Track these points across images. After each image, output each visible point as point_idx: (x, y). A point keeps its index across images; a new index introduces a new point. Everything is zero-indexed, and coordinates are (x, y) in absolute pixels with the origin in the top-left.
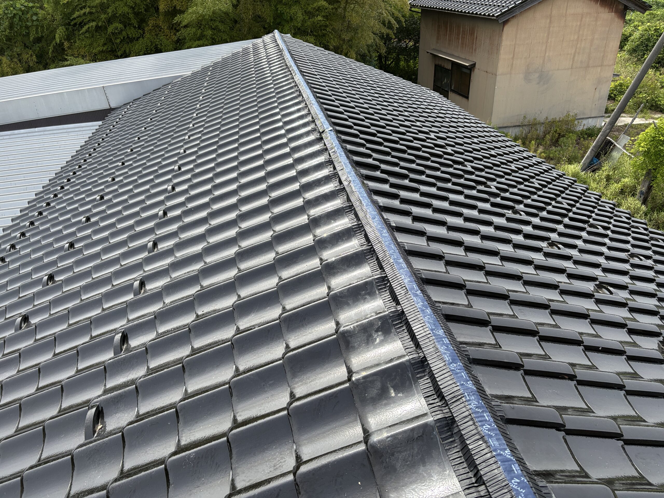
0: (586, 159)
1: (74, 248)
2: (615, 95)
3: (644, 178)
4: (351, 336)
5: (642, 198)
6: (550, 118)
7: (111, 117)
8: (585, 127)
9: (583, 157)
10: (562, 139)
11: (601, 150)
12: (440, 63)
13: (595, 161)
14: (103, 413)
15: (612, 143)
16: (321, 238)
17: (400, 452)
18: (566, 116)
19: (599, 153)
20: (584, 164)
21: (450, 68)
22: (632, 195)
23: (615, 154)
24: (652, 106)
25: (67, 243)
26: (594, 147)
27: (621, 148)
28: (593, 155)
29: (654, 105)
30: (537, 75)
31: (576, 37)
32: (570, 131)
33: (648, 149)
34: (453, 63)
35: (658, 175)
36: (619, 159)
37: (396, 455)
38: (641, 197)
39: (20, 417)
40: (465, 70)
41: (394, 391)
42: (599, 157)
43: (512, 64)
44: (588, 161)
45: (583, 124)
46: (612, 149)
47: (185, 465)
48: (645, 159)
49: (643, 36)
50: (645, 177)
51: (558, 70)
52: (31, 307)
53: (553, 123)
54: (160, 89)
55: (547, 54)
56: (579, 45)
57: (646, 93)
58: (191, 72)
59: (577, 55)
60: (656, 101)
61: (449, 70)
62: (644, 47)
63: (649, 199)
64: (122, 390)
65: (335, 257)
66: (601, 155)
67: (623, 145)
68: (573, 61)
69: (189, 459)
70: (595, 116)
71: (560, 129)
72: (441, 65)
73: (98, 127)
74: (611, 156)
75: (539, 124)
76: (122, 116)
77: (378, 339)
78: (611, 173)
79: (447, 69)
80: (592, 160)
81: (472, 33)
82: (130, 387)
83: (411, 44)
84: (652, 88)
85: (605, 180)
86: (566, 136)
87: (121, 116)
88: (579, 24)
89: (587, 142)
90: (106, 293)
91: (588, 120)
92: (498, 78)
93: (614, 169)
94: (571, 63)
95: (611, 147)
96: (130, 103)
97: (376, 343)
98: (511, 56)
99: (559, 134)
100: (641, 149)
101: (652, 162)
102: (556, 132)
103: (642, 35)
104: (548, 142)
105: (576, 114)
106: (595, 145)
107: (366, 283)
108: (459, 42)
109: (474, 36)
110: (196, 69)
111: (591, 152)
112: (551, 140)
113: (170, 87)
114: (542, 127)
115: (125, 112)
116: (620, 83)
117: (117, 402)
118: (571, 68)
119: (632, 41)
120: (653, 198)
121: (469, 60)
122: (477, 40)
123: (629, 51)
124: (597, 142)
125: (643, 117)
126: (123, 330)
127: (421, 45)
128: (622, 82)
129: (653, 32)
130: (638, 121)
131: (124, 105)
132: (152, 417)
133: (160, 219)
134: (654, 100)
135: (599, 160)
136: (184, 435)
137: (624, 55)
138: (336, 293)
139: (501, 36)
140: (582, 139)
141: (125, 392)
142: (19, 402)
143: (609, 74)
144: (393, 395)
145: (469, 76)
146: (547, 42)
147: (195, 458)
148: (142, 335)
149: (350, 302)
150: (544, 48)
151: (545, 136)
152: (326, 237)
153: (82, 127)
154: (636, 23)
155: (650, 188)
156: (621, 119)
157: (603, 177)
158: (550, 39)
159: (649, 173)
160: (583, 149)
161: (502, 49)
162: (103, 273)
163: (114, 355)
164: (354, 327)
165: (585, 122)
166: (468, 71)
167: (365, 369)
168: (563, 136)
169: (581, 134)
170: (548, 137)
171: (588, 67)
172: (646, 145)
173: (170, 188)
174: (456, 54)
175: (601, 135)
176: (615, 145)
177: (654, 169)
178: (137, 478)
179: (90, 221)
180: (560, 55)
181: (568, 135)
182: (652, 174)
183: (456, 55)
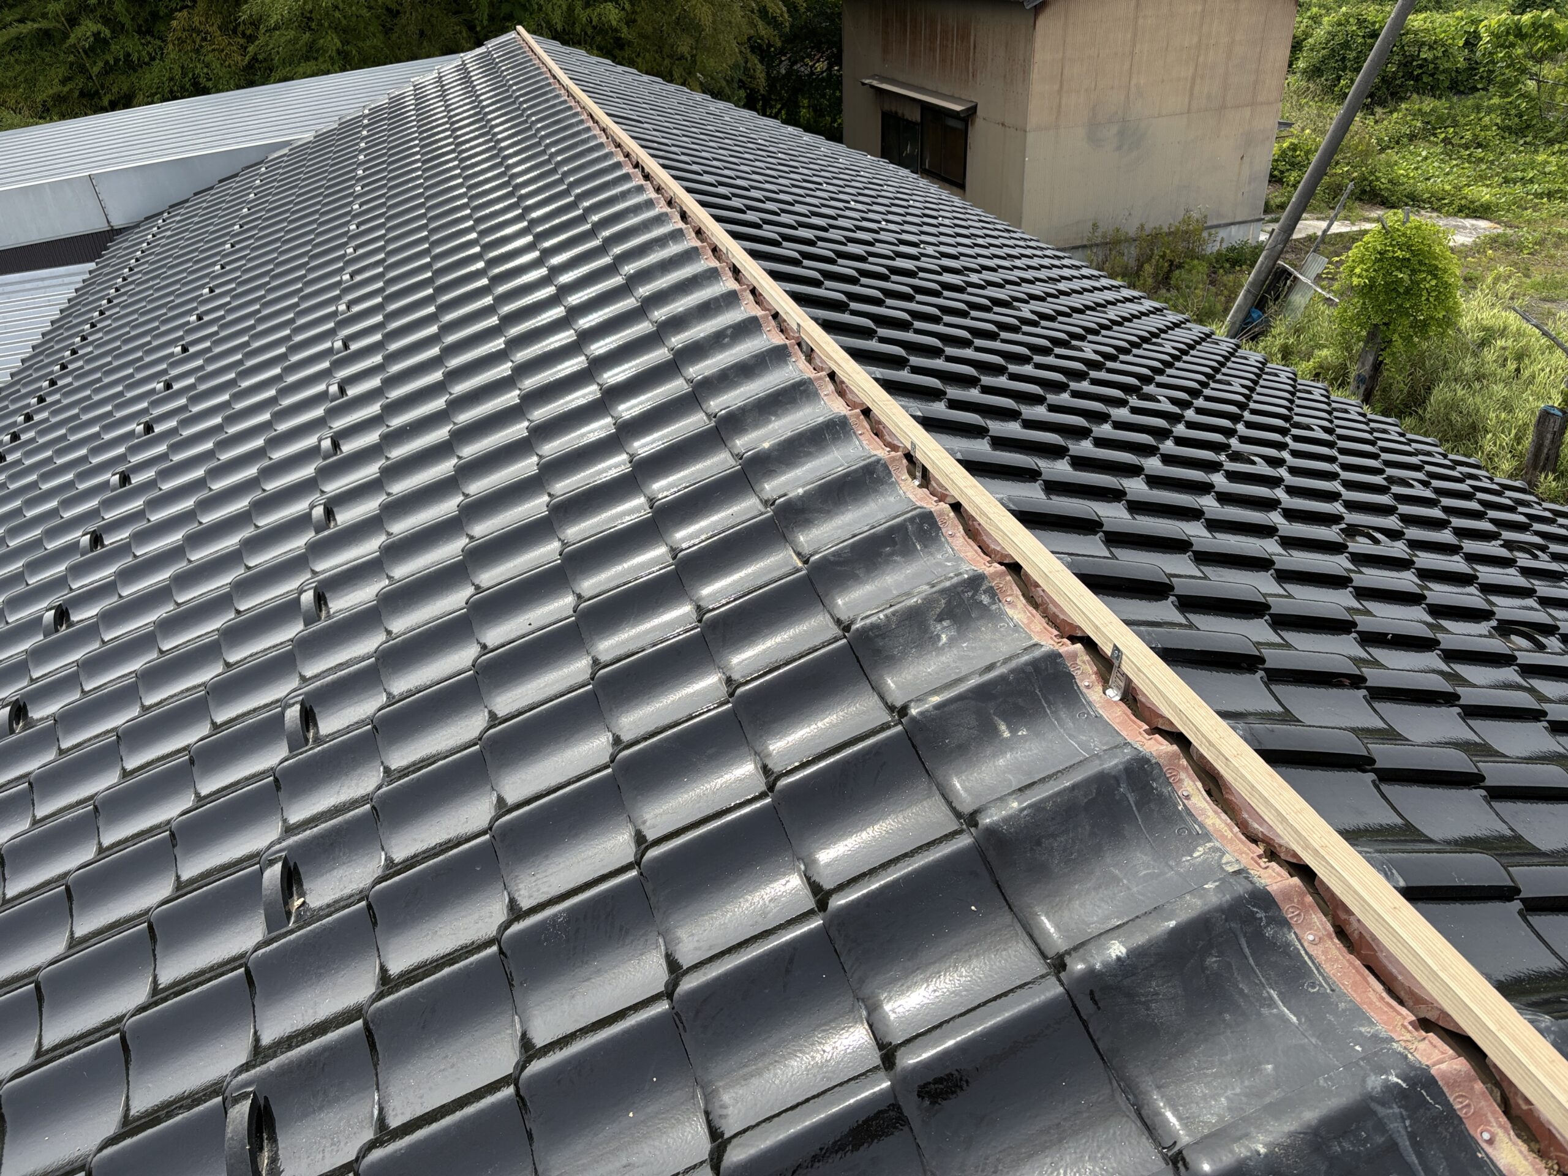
0: (1236, 312)
1: (103, 546)
2: (1282, 172)
3: (1365, 346)
4: (883, 636)
5: (1362, 390)
6: (1149, 227)
7: (116, 250)
8: (1224, 246)
9: (1226, 310)
10: (1177, 272)
11: (1268, 291)
12: (894, 109)
13: (1255, 316)
14: (299, 874)
15: (1290, 274)
16: (758, 452)
17: (1053, 836)
18: (1184, 220)
19: (1263, 297)
20: (1233, 324)
21: (919, 120)
22: (1340, 385)
23: (1299, 299)
24: (1364, 192)
25: (84, 535)
26: (1252, 284)
27: (1309, 282)
28: (1249, 302)
29: (1368, 189)
30: (1114, 129)
31: (1195, 39)
32: (1192, 255)
33: (1371, 279)
34: (925, 107)
35: (1395, 337)
36: (1306, 308)
37: (1046, 843)
38: (1358, 388)
39: (72, 916)
40: (952, 123)
41: (1009, 727)
42: (1264, 306)
43: (1060, 106)
44: (1241, 317)
45: (1219, 239)
46: (1290, 288)
47: (546, 940)
48: (1364, 303)
49: (1334, 36)
50: (1366, 343)
51: (1160, 116)
52: (26, 684)
53: (1155, 238)
54: (236, 175)
55: (1134, 81)
56: (1201, 59)
57: (1348, 164)
58: (313, 133)
59: (1198, 81)
60: (1371, 182)
61: (915, 124)
62: (1337, 61)
63: (1377, 393)
64: (340, 819)
65: (803, 486)
66: (1267, 302)
67: (1314, 275)
68: (1191, 95)
69: (554, 927)
70: (1244, 219)
71: (1172, 251)
72: (896, 113)
73: (87, 276)
74: (1290, 302)
75: (1126, 240)
76: (149, 244)
77: (944, 636)
78: (1291, 340)
79: (911, 122)
80: (1248, 315)
81: (964, 36)
82: (357, 811)
83: (821, 66)
84: (1362, 151)
85: (1279, 356)
86: (1187, 267)
87: (145, 245)
88: (1199, 8)
89: (1231, 277)
90: (228, 627)
91: (1228, 229)
92: (1031, 137)
93: (1298, 331)
94: (1187, 100)
95: (1289, 282)
96: (162, 213)
97: (940, 644)
98: (1056, 87)
99: (1171, 262)
100: (1356, 281)
101: (1378, 308)
102: (1163, 257)
103: (1332, 35)
104: (1150, 281)
105: (1205, 217)
106: (1254, 280)
107: (891, 530)
108: (934, 57)
109: (969, 42)
110: (322, 126)
111: (1245, 296)
112: (1155, 276)
113: (263, 169)
114: (1133, 248)
115: (154, 236)
116: (1292, 144)
117: (332, 844)
118: (1189, 112)
119: (1312, 50)
120: (1384, 390)
121: (960, 99)
122: (977, 50)
123: (1304, 72)
124: (1259, 273)
125: (1346, 219)
126: (301, 698)
127: (847, 70)
128: (1296, 141)
129: (1354, 28)
130: (1338, 228)
131: (147, 219)
132: (435, 860)
133: (325, 459)
134: (1366, 179)
135: (1264, 312)
136: (521, 886)
137: (1295, 81)
138: (824, 557)
139: (1030, 40)
140: (1221, 271)
141: (348, 822)
142: (64, 882)
143: (1268, 122)
144: (1007, 734)
145: (963, 136)
146: (1132, 53)
147: (568, 922)
148: (350, 706)
149: (861, 573)
150: (1126, 66)
151: (1140, 267)
152: (769, 449)
153: (43, 279)
154: (1315, 10)
155: (1377, 367)
156: (1301, 225)
157: (1275, 350)
158: (1138, 46)
159: (1372, 336)
160: (1226, 292)
161: (1036, 70)
162: (205, 590)
163: (291, 751)
164: (886, 616)
165: (1222, 233)
166: (959, 125)
167: (935, 692)
168: (1180, 266)
169: (1217, 261)
170: (1148, 269)
171: (1223, 107)
172: (1366, 271)
173: (334, 389)
174: (930, 86)
175: (1266, 258)
176: (1296, 278)
177: (1385, 324)
178: (436, 981)
179: (130, 483)
180: (1163, 81)
181: (1188, 264)
182: (1381, 336)
183: (930, 88)
